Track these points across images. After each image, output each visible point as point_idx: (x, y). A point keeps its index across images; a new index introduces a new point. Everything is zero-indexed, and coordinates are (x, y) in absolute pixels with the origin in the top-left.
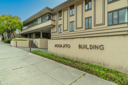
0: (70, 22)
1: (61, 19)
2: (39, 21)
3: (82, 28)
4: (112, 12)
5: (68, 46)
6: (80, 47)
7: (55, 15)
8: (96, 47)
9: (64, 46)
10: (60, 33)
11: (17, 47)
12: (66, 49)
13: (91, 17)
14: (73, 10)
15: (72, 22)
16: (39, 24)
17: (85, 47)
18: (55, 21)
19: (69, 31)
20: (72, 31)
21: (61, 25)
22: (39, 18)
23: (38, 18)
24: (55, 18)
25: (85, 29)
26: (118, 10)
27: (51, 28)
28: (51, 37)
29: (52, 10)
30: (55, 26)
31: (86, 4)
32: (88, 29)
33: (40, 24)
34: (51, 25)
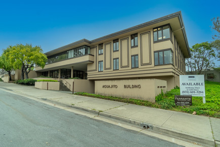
0: (114, 59)
1: (102, 54)
2: (71, 54)
3: (128, 66)
4: (158, 52)
5: (116, 86)
6: (125, 86)
7: (94, 48)
8: (136, 86)
9: (112, 86)
10: (101, 71)
11: (48, 89)
12: (114, 89)
13: (137, 55)
14: (117, 43)
15: (116, 59)
16: (70, 59)
17: (129, 86)
18: (93, 56)
19: (112, 70)
20: (116, 70)
21: (102, 61)
22: (70, 50)
23: (68, 50)
24: (94, 51)
25: (132, 68)
26: (163, 51)
27: (87, 64)
28: (88, 76)
29: (90, 42)
30: (93, 62)
31: (132, 39)
32: (135, 68)
33: (72, 58)
34: (89, 61)
